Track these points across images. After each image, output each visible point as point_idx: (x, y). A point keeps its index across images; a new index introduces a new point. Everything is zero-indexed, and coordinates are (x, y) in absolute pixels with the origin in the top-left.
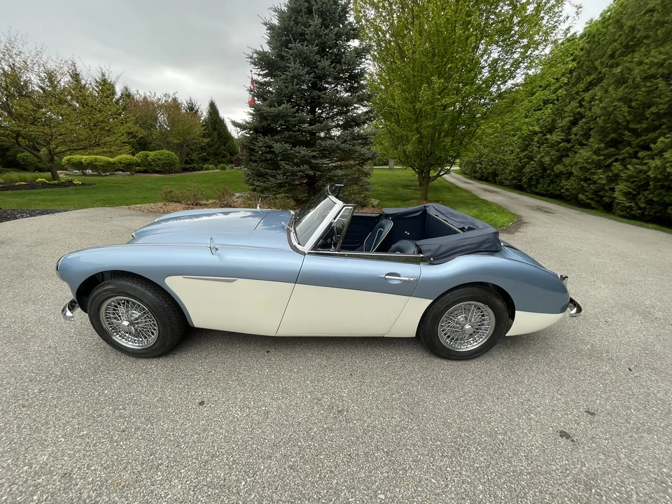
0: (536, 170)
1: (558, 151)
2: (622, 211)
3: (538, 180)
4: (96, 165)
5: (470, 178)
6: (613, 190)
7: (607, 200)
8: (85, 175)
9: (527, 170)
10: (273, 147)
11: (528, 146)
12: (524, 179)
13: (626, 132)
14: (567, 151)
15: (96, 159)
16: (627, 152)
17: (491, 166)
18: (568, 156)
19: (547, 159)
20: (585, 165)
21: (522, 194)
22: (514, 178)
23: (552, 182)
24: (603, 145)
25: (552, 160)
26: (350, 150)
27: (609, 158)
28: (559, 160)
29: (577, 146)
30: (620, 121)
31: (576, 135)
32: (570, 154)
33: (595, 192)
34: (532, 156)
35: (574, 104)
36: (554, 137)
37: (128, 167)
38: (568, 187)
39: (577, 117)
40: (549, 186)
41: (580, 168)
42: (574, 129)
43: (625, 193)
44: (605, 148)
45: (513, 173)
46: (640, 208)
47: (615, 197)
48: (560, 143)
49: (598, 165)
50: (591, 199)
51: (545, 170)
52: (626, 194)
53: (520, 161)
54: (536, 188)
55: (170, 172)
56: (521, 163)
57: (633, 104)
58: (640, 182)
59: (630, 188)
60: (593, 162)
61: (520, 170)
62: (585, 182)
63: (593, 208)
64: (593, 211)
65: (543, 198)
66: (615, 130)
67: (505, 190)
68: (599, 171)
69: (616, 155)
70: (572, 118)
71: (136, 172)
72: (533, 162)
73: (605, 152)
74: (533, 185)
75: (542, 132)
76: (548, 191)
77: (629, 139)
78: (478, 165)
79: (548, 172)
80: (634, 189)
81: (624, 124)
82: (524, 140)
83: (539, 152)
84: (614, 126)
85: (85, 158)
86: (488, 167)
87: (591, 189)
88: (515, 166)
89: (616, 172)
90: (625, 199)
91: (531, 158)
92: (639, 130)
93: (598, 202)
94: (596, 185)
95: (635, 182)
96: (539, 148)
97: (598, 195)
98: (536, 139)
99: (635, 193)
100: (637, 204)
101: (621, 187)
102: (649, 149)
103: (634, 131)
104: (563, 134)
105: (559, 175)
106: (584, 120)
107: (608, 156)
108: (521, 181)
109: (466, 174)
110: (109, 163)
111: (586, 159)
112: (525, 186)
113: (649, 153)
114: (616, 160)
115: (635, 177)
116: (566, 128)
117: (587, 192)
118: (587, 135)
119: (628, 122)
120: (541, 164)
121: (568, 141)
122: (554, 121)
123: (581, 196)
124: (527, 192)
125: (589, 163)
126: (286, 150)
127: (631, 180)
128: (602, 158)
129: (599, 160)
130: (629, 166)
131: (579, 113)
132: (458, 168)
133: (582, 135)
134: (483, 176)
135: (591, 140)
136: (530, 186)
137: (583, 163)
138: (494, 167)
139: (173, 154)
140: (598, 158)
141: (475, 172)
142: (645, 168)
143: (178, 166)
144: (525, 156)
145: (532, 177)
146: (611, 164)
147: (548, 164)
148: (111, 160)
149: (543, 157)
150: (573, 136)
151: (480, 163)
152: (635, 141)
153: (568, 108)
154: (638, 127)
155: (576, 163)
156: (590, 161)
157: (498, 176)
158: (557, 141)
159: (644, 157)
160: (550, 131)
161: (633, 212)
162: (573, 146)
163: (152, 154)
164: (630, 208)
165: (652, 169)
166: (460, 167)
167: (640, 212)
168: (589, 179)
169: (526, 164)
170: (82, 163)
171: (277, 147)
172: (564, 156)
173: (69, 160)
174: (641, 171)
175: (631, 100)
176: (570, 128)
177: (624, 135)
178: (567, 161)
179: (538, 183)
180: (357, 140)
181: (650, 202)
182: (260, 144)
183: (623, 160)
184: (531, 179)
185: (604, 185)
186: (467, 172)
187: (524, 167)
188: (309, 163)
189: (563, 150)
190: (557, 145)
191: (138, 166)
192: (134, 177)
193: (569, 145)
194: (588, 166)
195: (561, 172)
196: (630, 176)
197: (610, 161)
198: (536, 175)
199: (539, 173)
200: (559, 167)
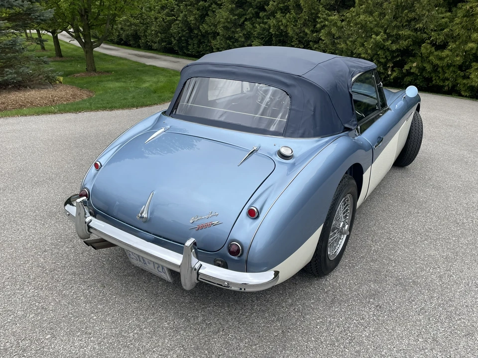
0: (182, 31)
1: (198, 10)
3: (187, 42)
9: (174, 29)
12: (174, 41)
14: (206, 10)
16: (251, 12)
18: (207, 15)
19: (192, 18)
20: (226, 24)
22: (162, 40)
24: (234, 6)
25: (196, 19)
27: (241, 17)
28: (202, 18)
29: (214, 6)
32: (210, 13)
40: (199, 47)
44: (237, 9)
45: (159, 35)
49: (235, 24)
51: (191, 30)
56: (165, 22)
58: (266, 38)
60: (231, 21)
61: (166, 29)
68: (238, 30)
69: (244, 15)
72: (177, 22)
73: (237, 12)
74: (183, 47)
79: (195, 32)
89: (248, 30)
94: (239, 43)
95: (263, 38)
102: (265, 10)
105: (205, 35)
107: (240, 16)
108: (170, 43)
111: (226, 19)
112: (176, 49)
113: (266, 13)
114: (246, 20)
115: (262, 35)
120: (186, 23)
125: (229, 23)
128: (236, 17)
129: (235, 20)
130: (256, 25)
136: (181, 48)
137: (224, 23)
140: (234, 18)
142: (267, 26)
145: (180, 38)
146: (243, 23)
147: (193, 24)
149: (186, 16)
156: (229, 20)
157: (140, 39)
159: (263, 17)
162: (210, 6)
165: (272, 27)
168: (233, 38)
172: (205, 15)
174: (264, 29)
178: (208, 20)
179: (188, 44)
183: (250, 19)
184: (179, 40)
187: (169, 27)
189: (203, 9)
193: (206, 4)
194: (229, 25)
195: (206, 32)
196: (259, 34)
197: (242, 20)
198: (183, 36)
199: (187, 33)
200: (204, 27)
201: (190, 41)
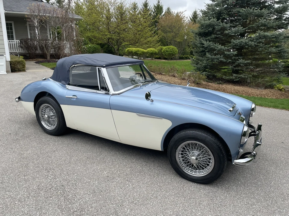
4: (138, 53)
8: (133, 58)
15: (138, 50)
37: (152, 55)
55: (172, 59)
71: (155, 59)
85: (134, 49)
110: (143, 53)
139: (175, 48)
143: (177, 55)
148: (145, 51)
163: (164, 48)
170: (132, 52)
173: (128, 50)
191: (157, 55)
192: (153, 61)
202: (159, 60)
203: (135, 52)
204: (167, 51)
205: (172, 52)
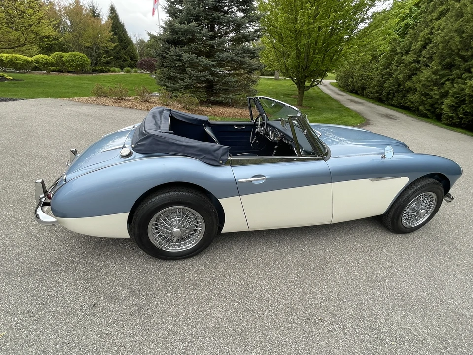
0: (393, 86)
1: (410, 70)
2: (447, 120)
3: (394, 94)
4: (16, 63)
5: (343, 91)
6: (442, 103)
7: (439, 111)
8: (5, 71)
9: (387, 85)
10: (182, 57)
11: (390, 64)
12: (384, 93)
13: (457, 58)
14: (416, 70)
15: (16, 57)
16: (456, 73)
17: (360, 80)
18: (416, 74)
19: (401, 76)
21: (380, 105)
22: (377, 92)
23: (404, 96)
24: (440, 67)
25: (404, 78)
26: (240, 61)
27: (444, 78)
28: (410, 77)
29: (423, 67)
30: (453, 48)
31: (424, 57)
32: (418, 73)
33: (432, 105)
34: (391, 73)
35: (427, 31)
36: (408, 58)
37: (45, 66)
38: (413, 100)
39: (427, 42)
40: (401, 99)
41: (422, 85)
42: (424, 52)
43: (450, 105)
44: (442, 69)
45: (376, 87)
46: (459, 118)
47: (443, 109)
48: (412, 63)
49: (435, 83)
50: (428, 110)
52: (451, 107)
53: (382, 77)
54: (392, 100)
55: (82, 73)
56: (383, 79)
57: (464, 35)
58: (462, 97)
59: (454, 102)
60: (432, 81)
61: (381, 85)
62: (425, 97)
63: (428, 118)
64: (429, 120)
65: (396, 109)
66: (450, 55)
67: (369, 101)
68: (435, 88)
69: (448, 76)
70: (423, 43)
71: (52, 71)
72: (391, 79)
73: (441, 73)
74: (390, 98)
75: (401, 53)
76: (400, 103)
77: (459, 63)
78: (350, 80)
79: (401, 87)
80: (456, 103)
81: (456, 51)
82: (387, 59)
83: (396, 70)
84: (450, 51)
86: (358, 81)
87: (428, 103)
88: (378, 81)
89: (446, 89)
90: (449, 111)
91: (390, 75)
92: (466, 57)
93: (433, 113)
94: (432, 99)
95: (458, 97)
96: (398, 67)
97: (433, 108)
98: (396, 59)
99: (457, 106)
100: (457, 115)
101: (448, 101)
102: (470, 72)
103: (462, 57)
104: (415, 56)
105: (409, 90)
106: (431, 45)
108: (381, 94)
109: (340, 86)
110: (27, 62)
111: (427, 78)
112: (384, 99)
113: (469, 75)
114: (448, 80)
115: (458, 94)
116: (418, 51)
117: (425, 104)
118: (431, 58)
119: (459, 50)
120: (397, 80)
121: (418, 62)
122: (411, 43)
123: (421, 108)
124: (385, 104)
125: (429, 81)
126: (192, 59)
127: (455, 96)
128: (438, 77)
129: (436, 79)
130: (455, 85)
131: (428, 39)
132: (335, 81)
133: (428, 58)
134: (354, 89)
135: (433, 62)
136: (388, 99)
137: (425, 81)
138: (363, 81)
139: (85, 56)
140: (435, 78)
141: (348, 85)
142: (463, 86)
143: (88, 67)
144: (386, 73)
145: (390, 91)
146: (444, 82)
147: (401, 81)
148: (29, 59)
149: (399, 75)
150: (421, 58)
151: (352, 78)
152: (464, 65)
153: (422, 34)
154: (466, 54)
155: (420, 82)
156: (429, 79)
157: (365, 90)
158: (410, 62)
159: (466, 78)
160: (407, 53)
161: (454, 121)
162: (420, 67)
163: (66, 55)
164: (452, 117)
166: (336, 80)
167: (458, 120)
168: (428, 95)
169: (386, 80)
170: (3, 61)
171: (186, 56)
172: (413, 75)
174: (462, 89)
175: (463, 32)
176: (421, 51)
177: (456, 60)
178: (414, 78)
179: (394, 97)
180: (246, 53)
181: (465, 114)
182: (172, 53)
183: (453, 80)
184: (389, 93)
185: (438, 99)
186: (341, 85)
187: (384, 82)
188: (209, 70)
189: (414, 69)
190: (409, 65)
191: (53, 66)
192: (50, 75)
193: (418, 66)
194: (428, 84)
195: (410, 88)
196: (455, 93)
197: (444, 80)
198: (392, 90)
199: (395, 88)
200: (409, 84)
201: (396, 94)
202: (62, 74)
203: (8, 61)
204: (73, 61)
205: (81, 61)
